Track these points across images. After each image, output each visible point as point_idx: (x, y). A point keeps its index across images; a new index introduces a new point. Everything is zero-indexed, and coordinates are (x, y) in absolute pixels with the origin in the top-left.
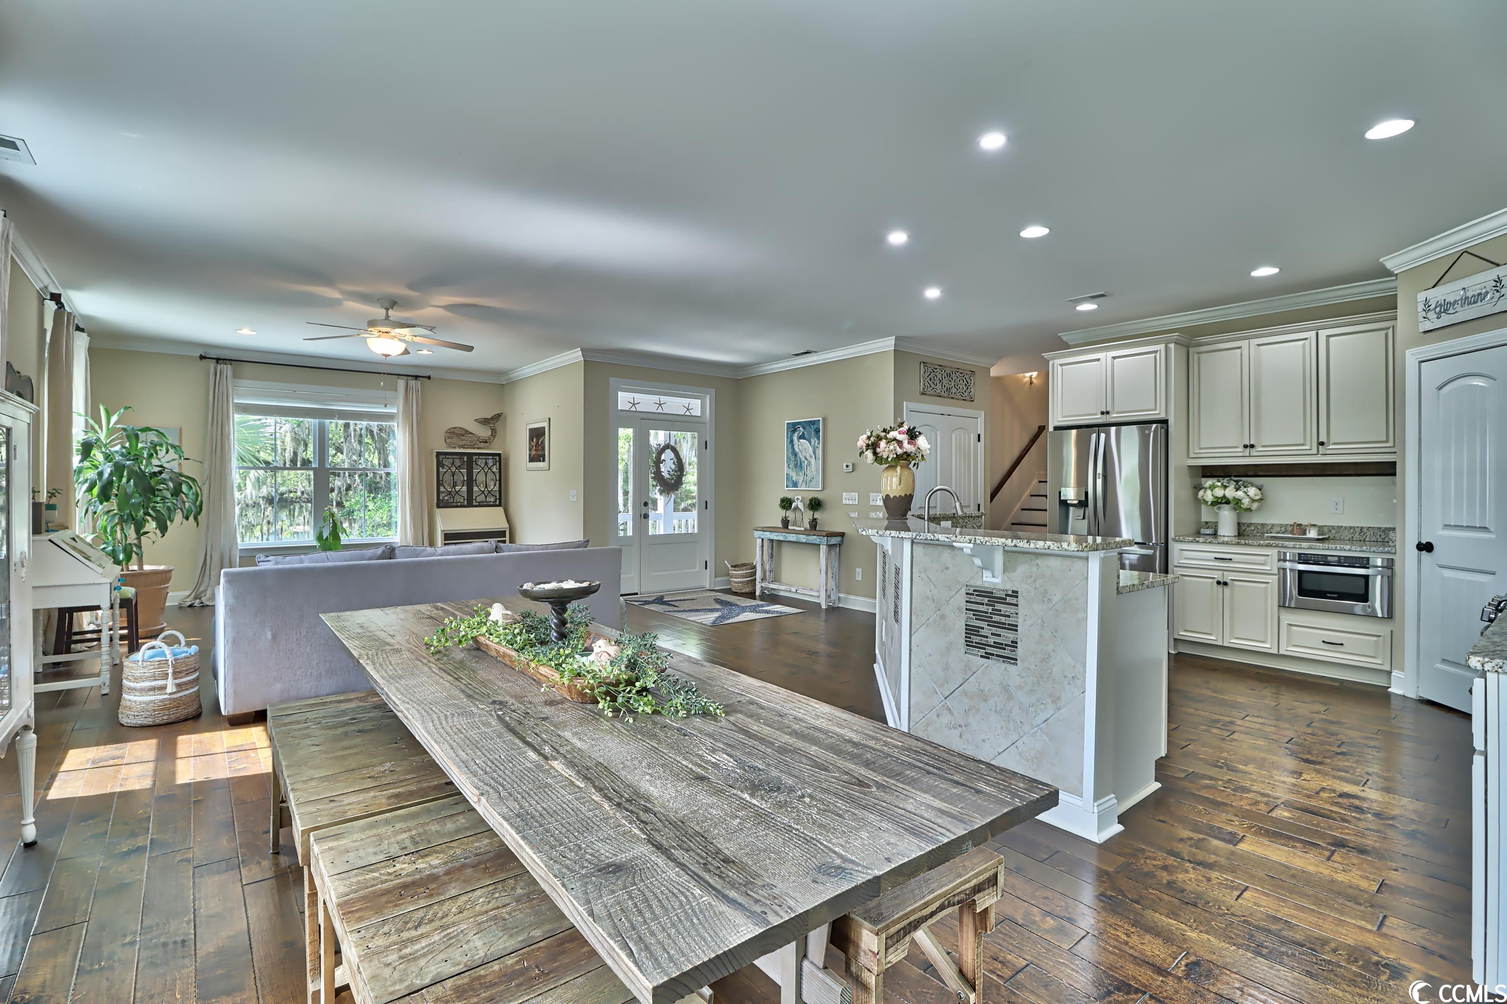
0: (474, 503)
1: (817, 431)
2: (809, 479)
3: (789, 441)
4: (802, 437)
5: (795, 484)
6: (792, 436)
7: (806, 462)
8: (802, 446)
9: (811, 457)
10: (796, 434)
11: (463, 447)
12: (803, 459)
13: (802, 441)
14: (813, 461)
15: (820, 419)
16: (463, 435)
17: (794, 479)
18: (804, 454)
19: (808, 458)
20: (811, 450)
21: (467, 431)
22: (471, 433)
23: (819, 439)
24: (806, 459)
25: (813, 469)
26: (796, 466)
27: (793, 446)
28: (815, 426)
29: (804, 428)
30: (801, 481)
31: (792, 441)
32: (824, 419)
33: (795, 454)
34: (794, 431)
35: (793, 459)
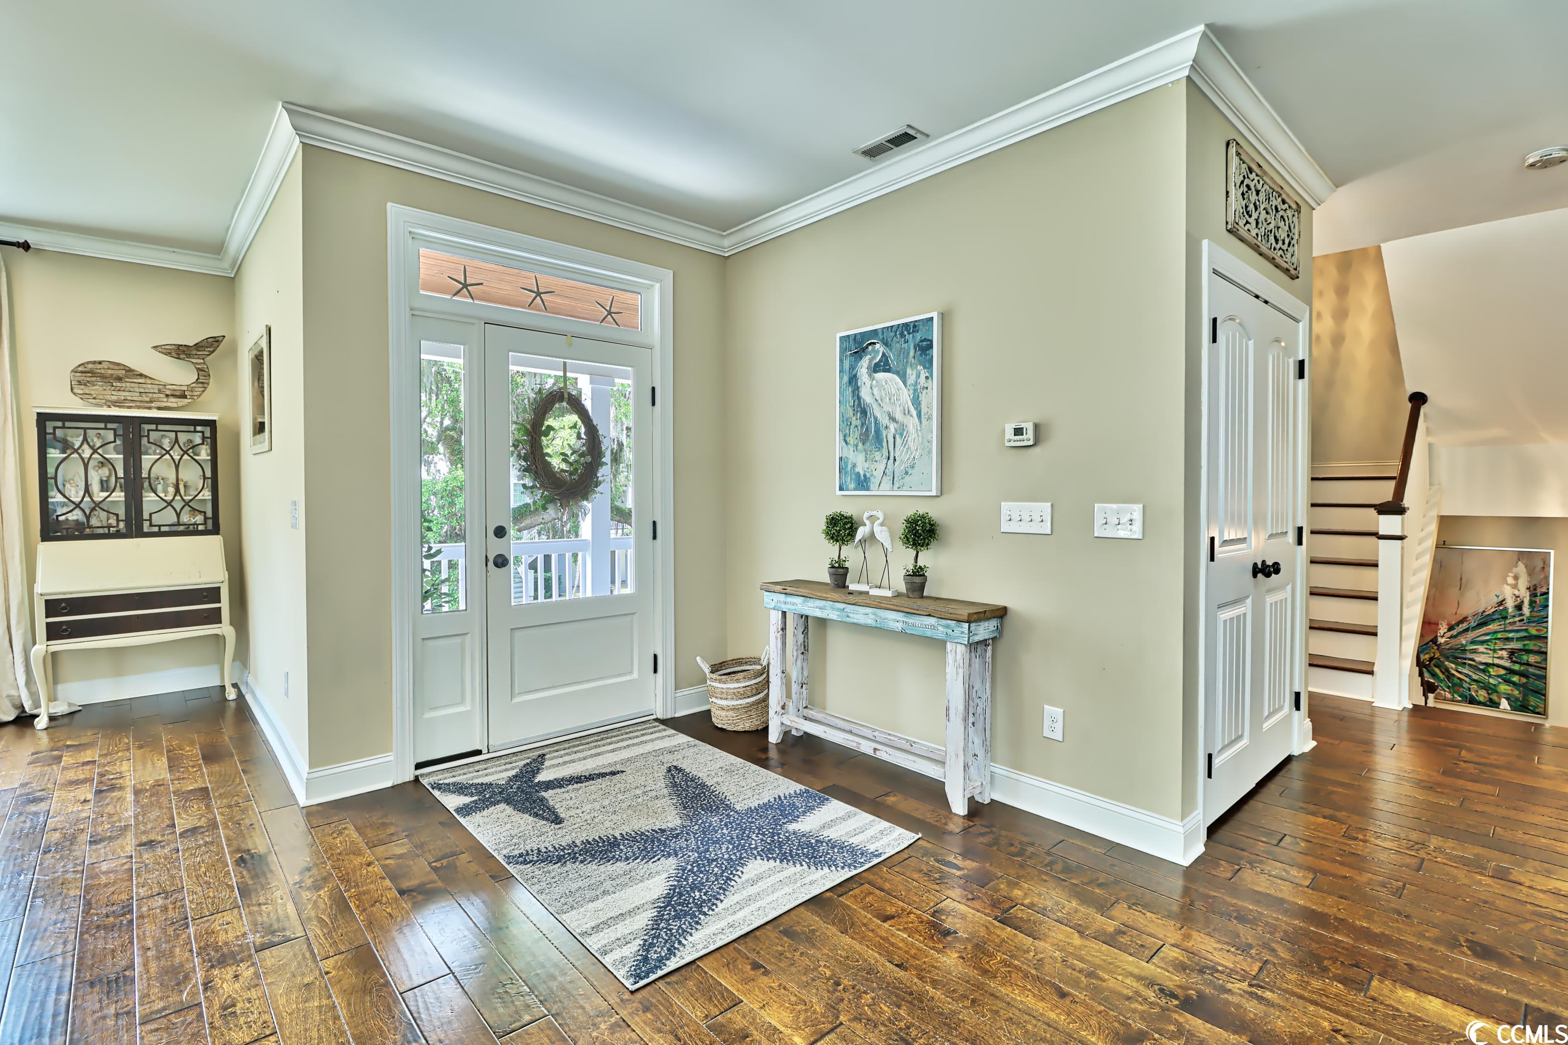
0: (146, 528)
1: (925, 347)
2: (899, 468)
3: (846, 379)
4: (882, 366)
5: (863, 483)
6: (852, 368)
7: (892, 427)
8: (881, 387)
9: (906, 413)
10: (865, 362)
11: (117, 404)
12: (884, 420)
13: (881, 376)
14: (912, 423)
15: (935, 315)
16: (119, 379)
17: (859, 469)
18: (888, 408)
19: (899, 416)
20: (906, 396)
21: (129, 370)
22: (141, 375)
23: (928, 365)
24: (893, 419)
25: (911, 443)
26: (864, 438)
27: (856, 390)
28: (918, 336)
29: (886, 344)
30: (878, 474)
31: (853, 380)
32: (942, 316)
33: (863, 410)
34: (860, 353)
35: (856, 422)
